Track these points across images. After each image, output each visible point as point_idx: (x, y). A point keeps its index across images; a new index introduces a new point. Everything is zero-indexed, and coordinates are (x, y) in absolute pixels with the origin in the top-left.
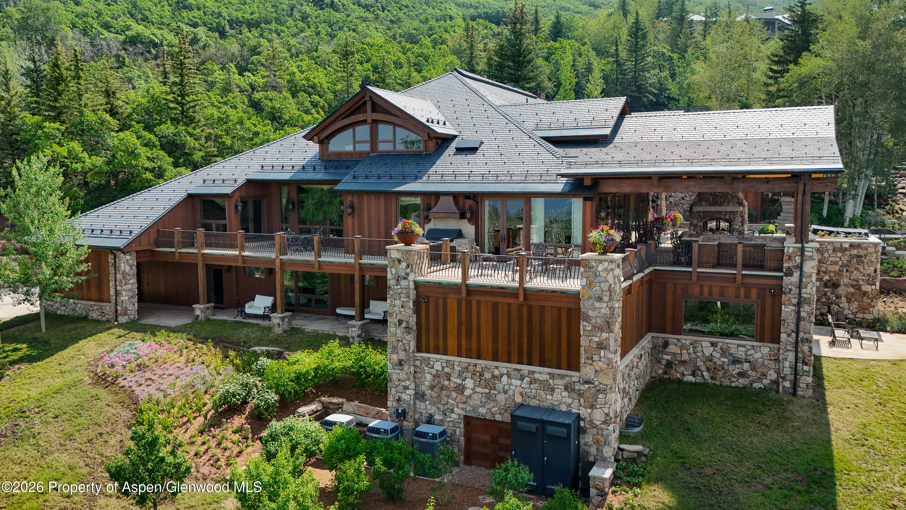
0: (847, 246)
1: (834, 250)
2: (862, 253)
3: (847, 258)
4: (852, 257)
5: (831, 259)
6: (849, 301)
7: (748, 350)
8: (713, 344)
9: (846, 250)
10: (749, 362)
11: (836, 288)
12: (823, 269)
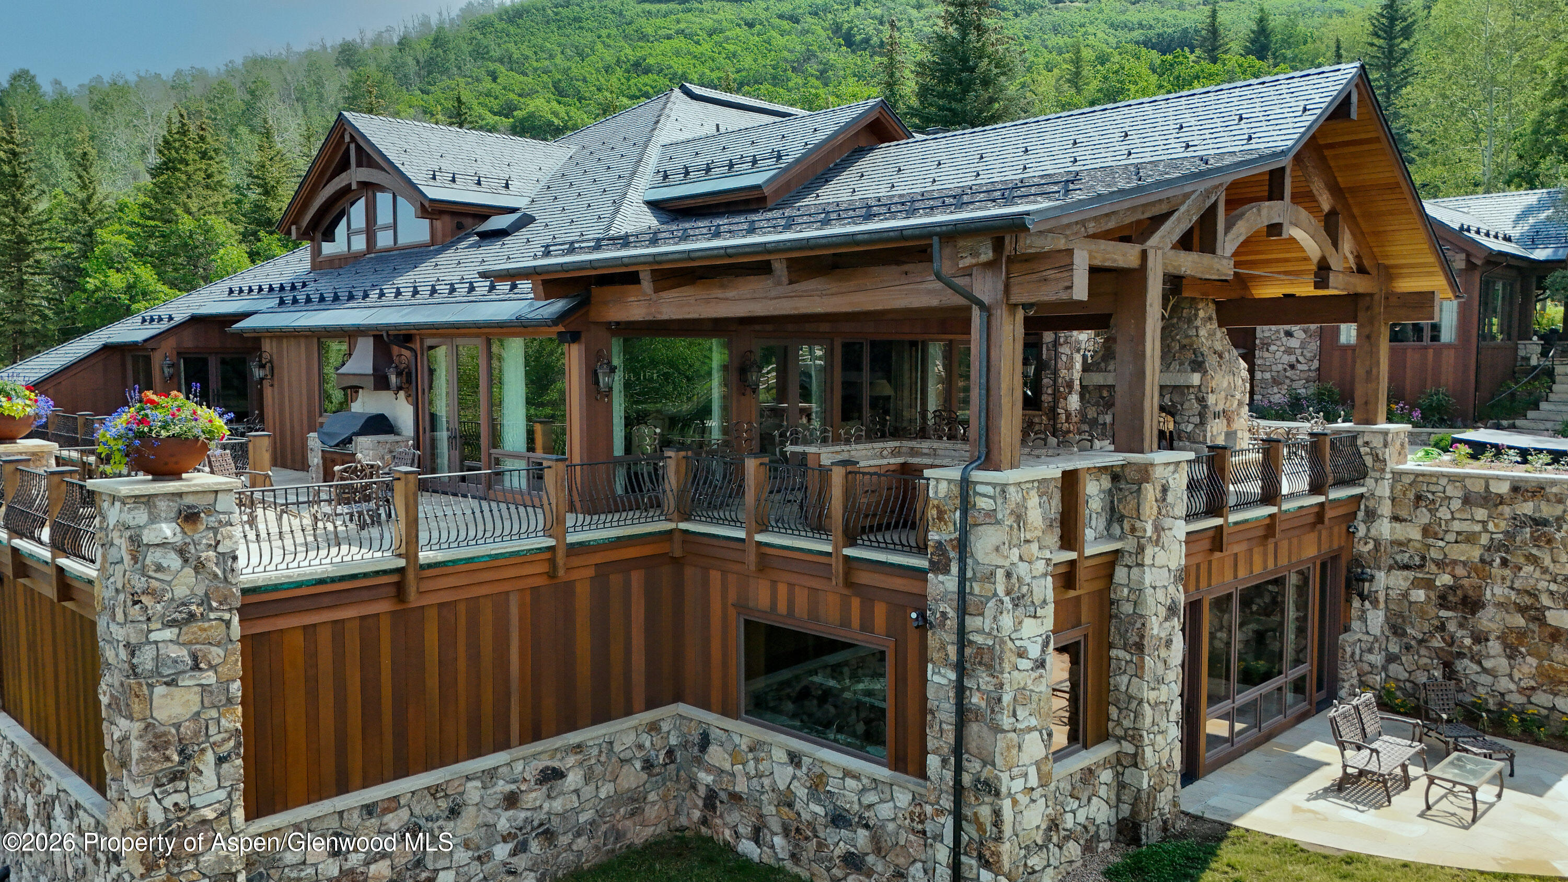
0: (1503, 488)
1: (1467, 500)
2: (1547, 511)
3: (1503, 525)
4: (1519, 522)
5: (1457, 526)
6: (1512, 653)
7: (864, 790)
8: (794, 759)
9: (1501, 500)
10: (867, 826)
11: (1473, 613)
12: (1434, 554)
